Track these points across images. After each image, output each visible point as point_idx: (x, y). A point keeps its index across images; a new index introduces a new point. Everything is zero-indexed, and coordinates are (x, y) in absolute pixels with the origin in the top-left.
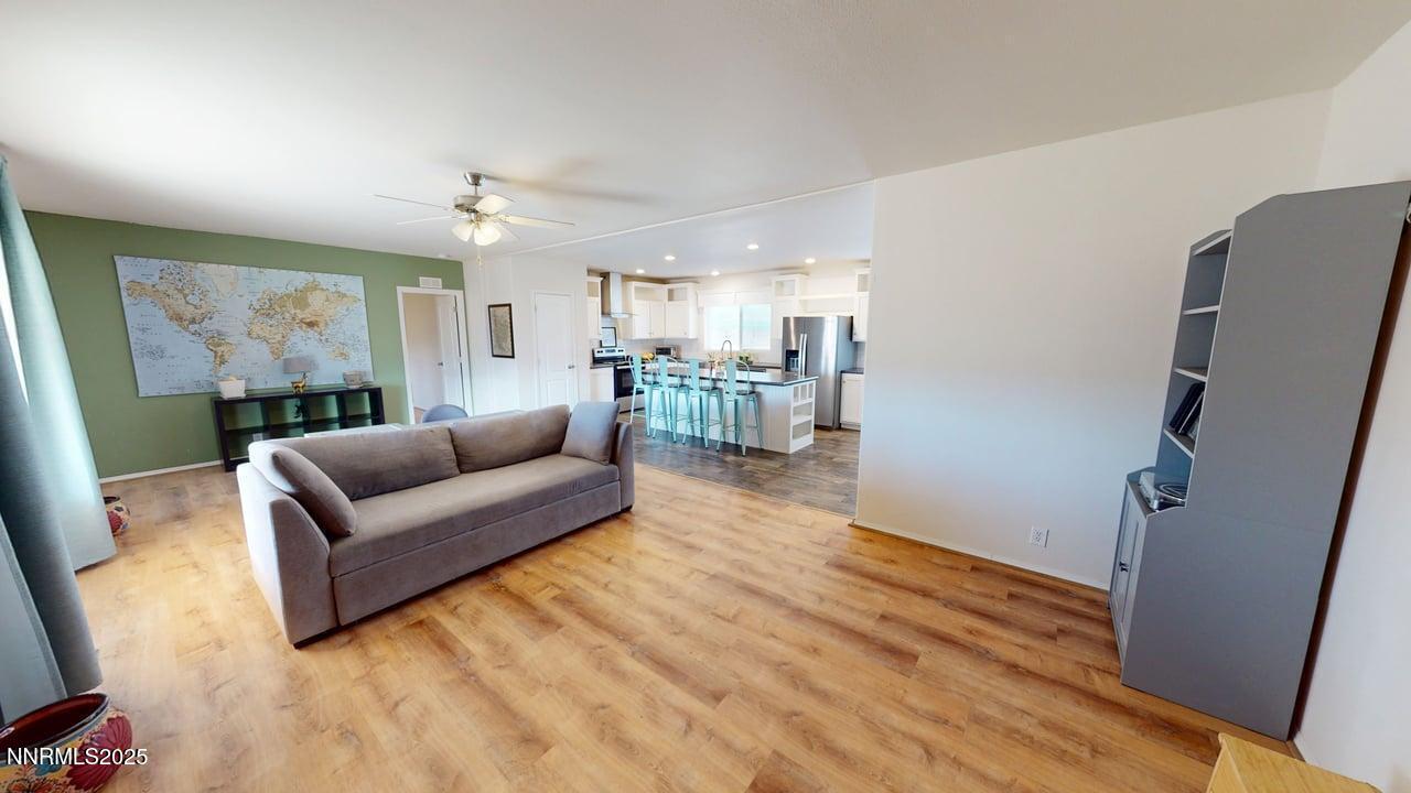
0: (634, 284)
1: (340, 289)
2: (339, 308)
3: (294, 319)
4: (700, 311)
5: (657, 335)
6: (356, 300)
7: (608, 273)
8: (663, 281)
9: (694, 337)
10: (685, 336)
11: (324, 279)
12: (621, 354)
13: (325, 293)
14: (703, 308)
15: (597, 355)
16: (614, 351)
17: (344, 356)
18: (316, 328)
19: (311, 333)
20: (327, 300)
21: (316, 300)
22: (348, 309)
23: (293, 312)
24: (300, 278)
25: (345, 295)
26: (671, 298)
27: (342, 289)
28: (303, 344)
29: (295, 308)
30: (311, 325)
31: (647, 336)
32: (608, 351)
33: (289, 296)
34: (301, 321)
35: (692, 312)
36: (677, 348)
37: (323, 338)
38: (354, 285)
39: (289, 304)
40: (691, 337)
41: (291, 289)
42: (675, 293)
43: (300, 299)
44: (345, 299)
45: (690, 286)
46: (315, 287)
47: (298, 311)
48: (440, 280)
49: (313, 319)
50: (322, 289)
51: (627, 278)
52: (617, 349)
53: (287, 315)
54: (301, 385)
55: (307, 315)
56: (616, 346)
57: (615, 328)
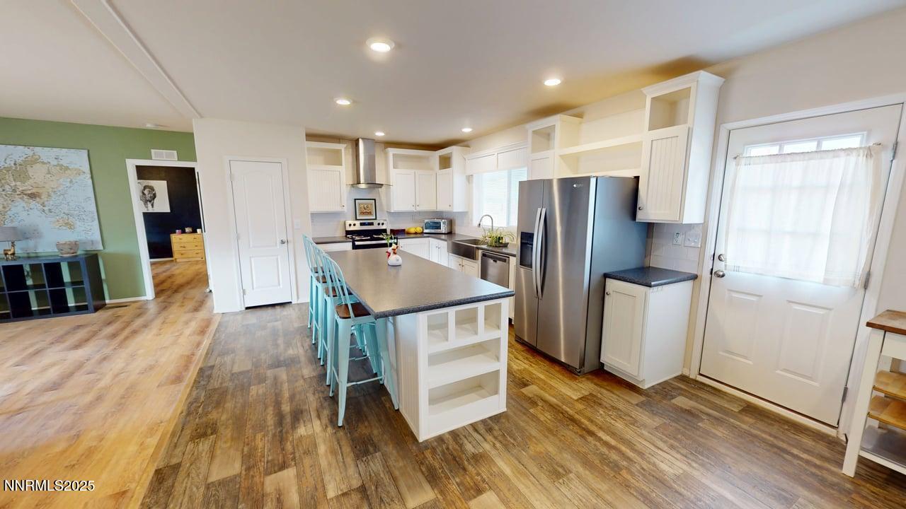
0: (392, 151)
1: (61, 162)
2: (61, 180)
3: (14, 191)
6: (79, 173)
7: (358, 140)
8: (431, 147)
11: (46, 154)
13: (46, 167)
15: (348, 228)
16: (372, 224)
17: (70, 226)
18: (38, 199)
19: (33, 203)
20: (49, 173)
21: (37, 175)
22: (71, 182)
23: (13, 184)
24: (19, 153)
25: (67, 168)
27: (64, 162)
28: (24, 214)
29: (15, 180)
30: (33, 196)
33: (8, 169)
34: (22, 192)
37: (46, 208)
38: (77, 159)
39: (9, 177)
41: (10, 163)
43: (20, 171)
44: (68, 172)
46: (34, 161)
47: (18, 183)
48: (175, 152)
49: (34, 191)
50: (43, 163)
52: (375, 222)
53: (7, 187)
54: (9, 253)
55: (27, 186)
56: (376, 219)
57: (375, 200)
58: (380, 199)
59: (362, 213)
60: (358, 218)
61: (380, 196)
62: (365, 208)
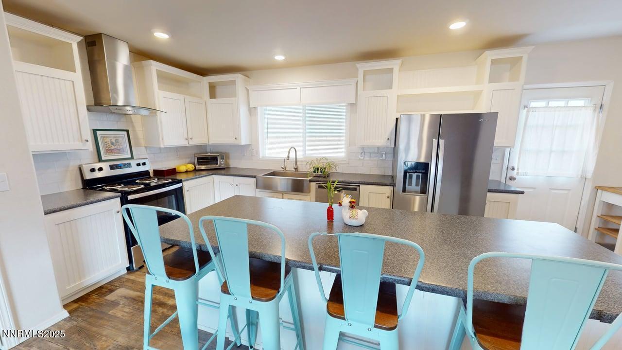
0: (154, 67)
4: (252, 111)
5: (199, 140)
7: (99, 36)
8: (202, 72)
9: (248, 143)
10: (236, 142)
12: (142, 169)
14: (255, 108)
15: (89, 176)
16: (129, 165)
26: (213, 95)
31: (184, 143)
32: (112, 167)
35: (243, 111)
36: (225, 156)
40: (243, 144)
42: (218, 90)
45: (238, 77)
51: (140, 55)
52: (133, 163)
56: (132, 158)
57: (127, 131)
58: (134, 131)
59: (109, 151)
60: (103, 158)
61: (133, 127)
62: (112, 143)
